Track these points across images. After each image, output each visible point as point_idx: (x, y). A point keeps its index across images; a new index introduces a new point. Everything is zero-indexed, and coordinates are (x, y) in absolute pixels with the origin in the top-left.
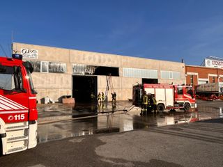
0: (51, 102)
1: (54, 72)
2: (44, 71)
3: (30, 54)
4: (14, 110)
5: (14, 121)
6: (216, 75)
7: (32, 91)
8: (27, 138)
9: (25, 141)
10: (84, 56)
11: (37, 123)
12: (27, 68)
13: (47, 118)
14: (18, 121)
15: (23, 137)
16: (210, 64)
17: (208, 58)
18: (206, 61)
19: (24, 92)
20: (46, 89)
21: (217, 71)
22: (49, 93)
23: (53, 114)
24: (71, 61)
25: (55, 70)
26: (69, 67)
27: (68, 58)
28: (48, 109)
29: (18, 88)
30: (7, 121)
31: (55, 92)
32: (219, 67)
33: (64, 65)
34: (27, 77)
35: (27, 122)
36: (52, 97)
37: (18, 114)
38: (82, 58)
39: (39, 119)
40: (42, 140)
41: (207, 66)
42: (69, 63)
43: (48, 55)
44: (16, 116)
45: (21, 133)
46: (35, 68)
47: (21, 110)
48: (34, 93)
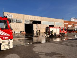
0: (17, 33)
1: (18, 22)
2: (15, 22)
3: (10, 16)
4: (5, 35)
5: (5, 39)
6: (74, 24)
7: (11, 29)
8: (9, 45)
9: (9, 46)
10: (29, 17)
11: (13, 40)
12: (9, 21)
13: (16, 38)
14: (6, 39)
15: (8, 45)
16: (72, 20)
17: (72, 18)
18: (71, 19)
19: (8, 29)
20: (16, 28)
21: (75, 22)
22: (17, 30)
23: (18, 37)
24: (24, 19)
25: (19, 22)
26: (23, 21)
27: (23, 18)
28: (16, 35)
29: (6, 28)
30: (2, 39)
31: (19, 29)
32: (75, 21)
33: (22, 20)
34: (9, 24)
35: (9, 40)
36: (18, 31)
37: (6, 37)
38: (28, 18)
39: (13, 39)
40: (15, 46)
41: (71, 21)
42: (23, 19)
43: (16, 16)
44: (5, 37)
45: (7, 43)
46: (12, 21)
47: (7, 35)
48: (12, 30)
